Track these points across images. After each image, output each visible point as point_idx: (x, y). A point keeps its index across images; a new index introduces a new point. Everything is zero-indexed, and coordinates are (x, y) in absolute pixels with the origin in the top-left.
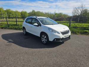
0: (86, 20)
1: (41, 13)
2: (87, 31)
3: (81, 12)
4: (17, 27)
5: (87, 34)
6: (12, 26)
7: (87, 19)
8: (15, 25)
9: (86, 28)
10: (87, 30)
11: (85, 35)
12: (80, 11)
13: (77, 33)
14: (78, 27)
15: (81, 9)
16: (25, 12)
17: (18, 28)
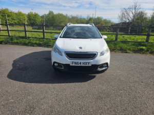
0: (142, 30)
1: (64, 16)
2: (144, 48)
3: (134, 16)
4: (27, 41)
5: (143, 52)
6: (17, 40)
7: (143, 28)
8: (22, 37)
9: (143, 44)
10: (143, 46)
11: (140, 55)
12: (131, 15)
13: (128, 51)
14: (129, 42)
15: (134, 11)
16: (36, 15)
17: (30, 42)
